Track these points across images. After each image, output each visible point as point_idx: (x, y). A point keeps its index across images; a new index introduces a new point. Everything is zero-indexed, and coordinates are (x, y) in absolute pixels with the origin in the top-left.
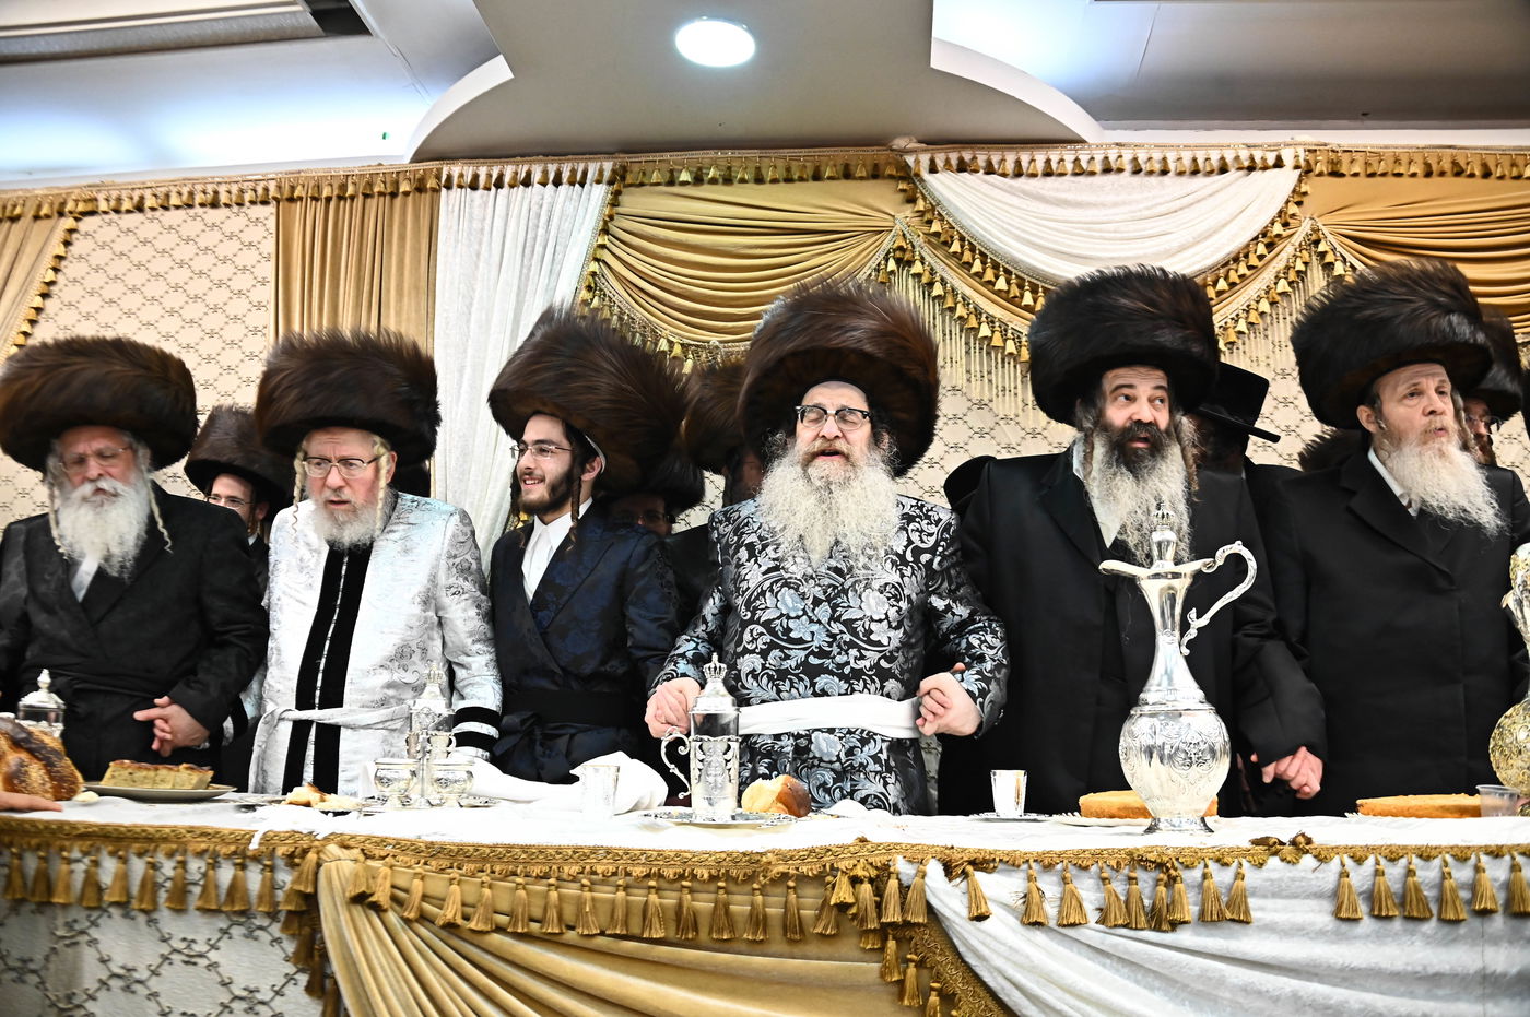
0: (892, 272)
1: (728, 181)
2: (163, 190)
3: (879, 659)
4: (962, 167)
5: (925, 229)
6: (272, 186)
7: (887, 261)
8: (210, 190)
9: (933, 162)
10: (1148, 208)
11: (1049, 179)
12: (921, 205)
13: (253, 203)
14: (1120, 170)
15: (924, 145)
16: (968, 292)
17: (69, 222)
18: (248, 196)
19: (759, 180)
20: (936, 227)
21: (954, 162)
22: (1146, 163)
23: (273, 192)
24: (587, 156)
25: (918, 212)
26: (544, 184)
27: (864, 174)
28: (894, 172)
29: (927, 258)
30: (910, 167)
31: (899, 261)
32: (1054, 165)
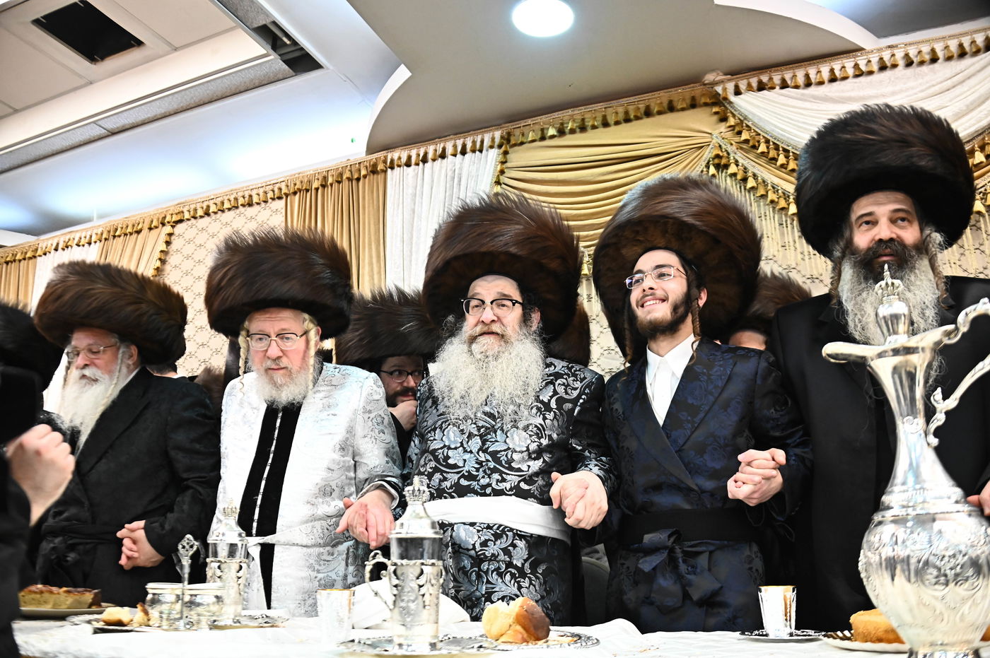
0: (713, 176)
1: (583, 129)
2: (220, 199)
3: (519, 482)
4: (761, 87)
5: (737, 139)
6: (283, 186)
7: (709, 168)
8: (247, 196)
9: (737, 87)
10: (922, 91)
11: (835, 84)
12: (732, 121)
13: (273, 199)
14: (894, 66)
15: (729, 76)
16: (776, 181)
17: (168, 229)
18: (270, 195)
19: (606, 124)
20: (745, 136)
21: (755, 85)
22: (917, 56)
23: (284, 190)
24: (483, 130)
25: (730, 127)
26: (455, 155)
27: (685, 106)
28: (708, 101)
29: (741, 161)
30: (720, 95)
31: (717, 167)
32: (837, 73)
